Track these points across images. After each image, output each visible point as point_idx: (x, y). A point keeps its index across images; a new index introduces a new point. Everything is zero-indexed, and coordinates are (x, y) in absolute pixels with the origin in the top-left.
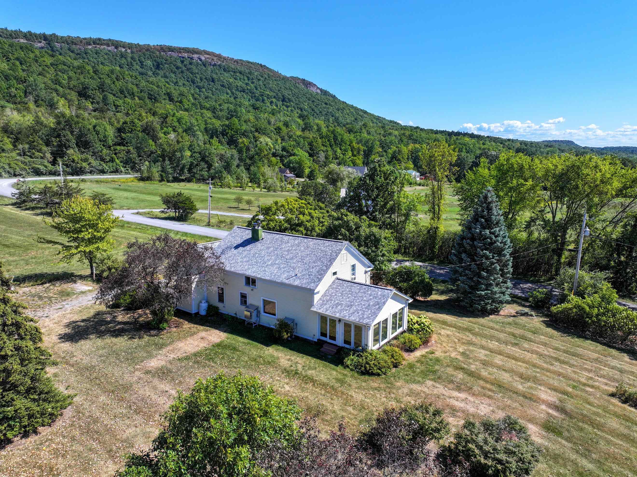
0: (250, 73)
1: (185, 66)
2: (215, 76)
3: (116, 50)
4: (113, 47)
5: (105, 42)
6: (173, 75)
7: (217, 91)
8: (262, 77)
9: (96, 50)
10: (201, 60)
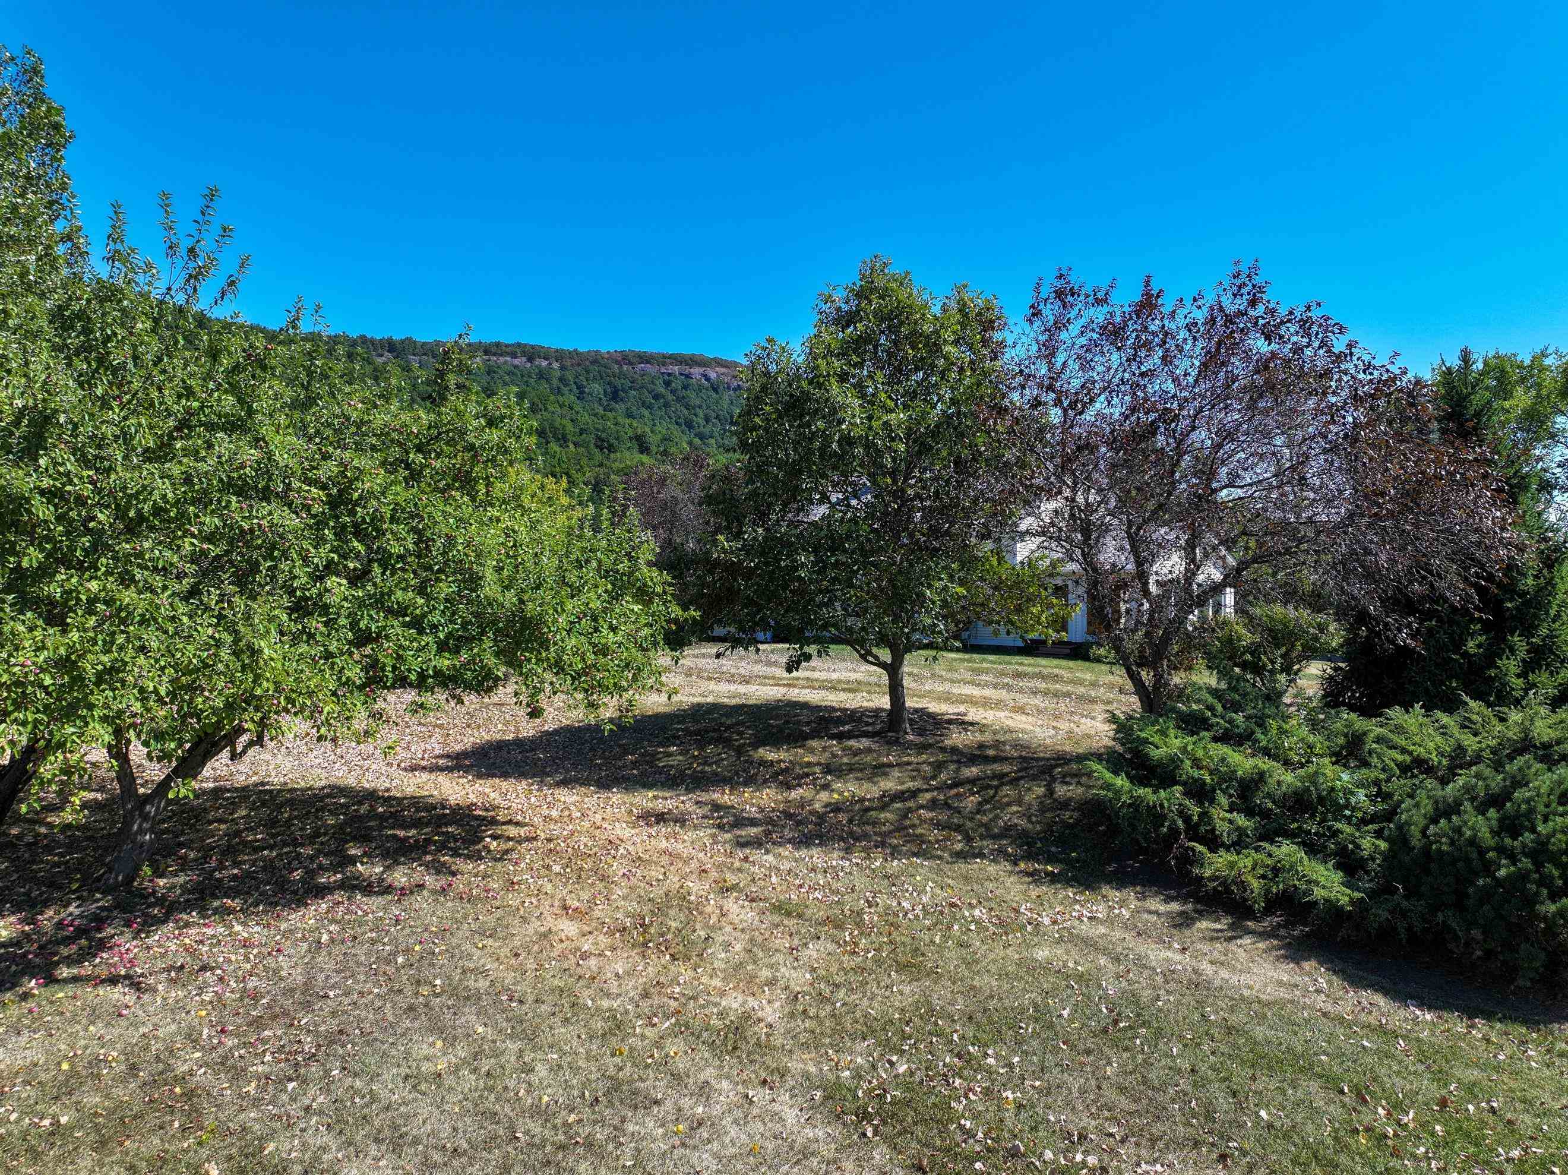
1: (673, 392)
3: (529, 365)
4: (524, 359)
5: (508, 350)
6: (646, 413)
10: (708, 379)
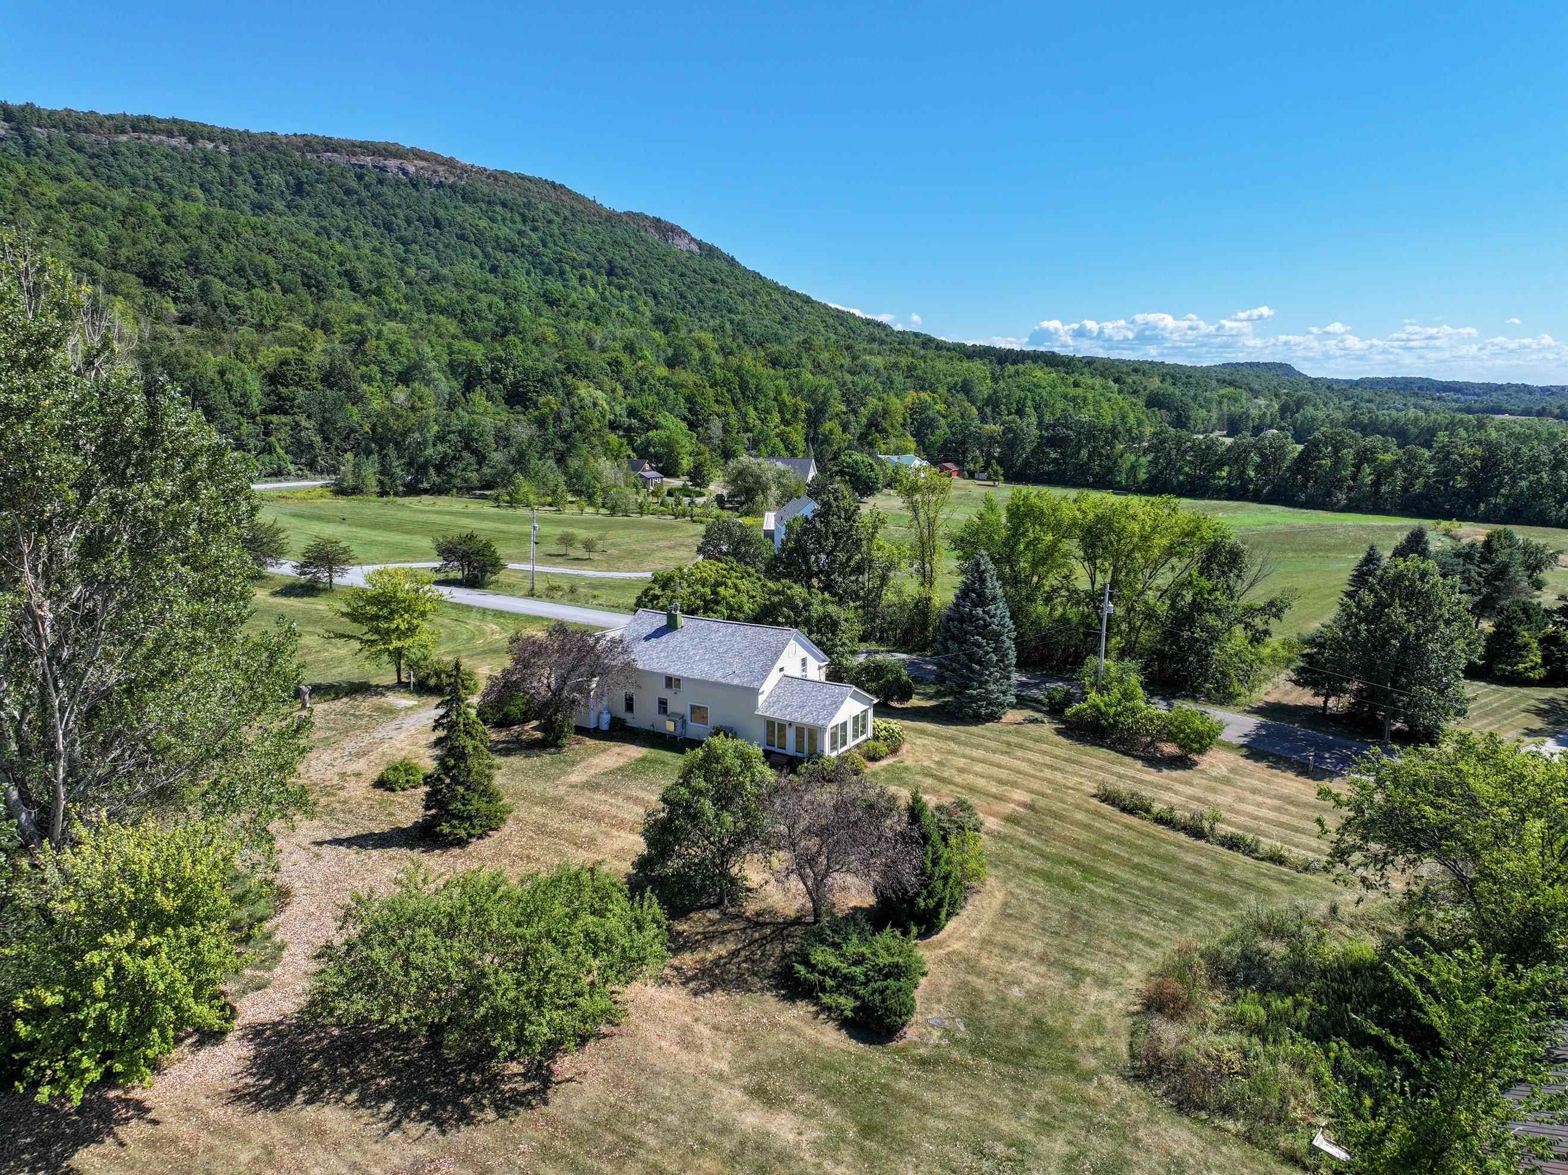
0: (528, 205)
1: (367, 187)
2: (441, 213)
3: (190, 147)
4: (183, 139)
5: (161, 126)
6: (338, 211)
7: (449, 251)
8: (557, 213)
9: (141, 146)
10: (405, 173)
